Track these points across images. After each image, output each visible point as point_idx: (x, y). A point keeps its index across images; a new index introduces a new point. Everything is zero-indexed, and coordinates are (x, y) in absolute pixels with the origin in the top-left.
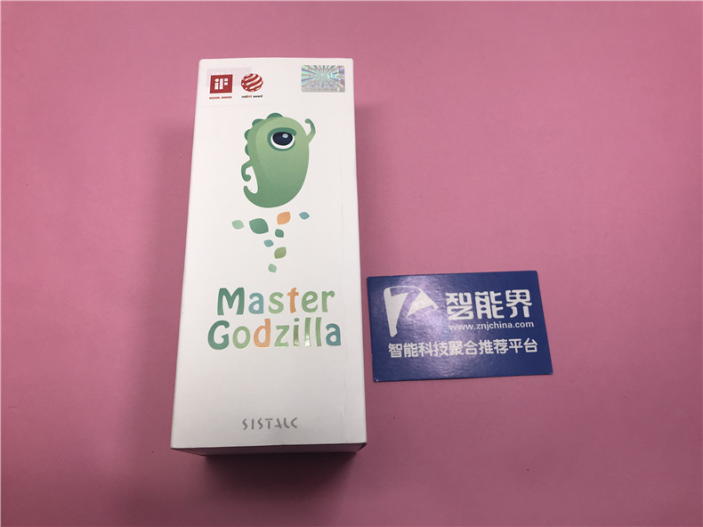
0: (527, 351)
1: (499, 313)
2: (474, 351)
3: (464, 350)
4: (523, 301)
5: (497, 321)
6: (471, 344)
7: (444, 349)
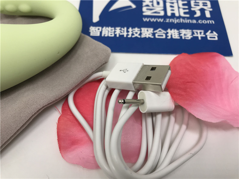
0: (209, 39)
1: (185, 13)
3: (154, 34)
4: (205, 8)
5: (184, 18)
6: (160, 31)
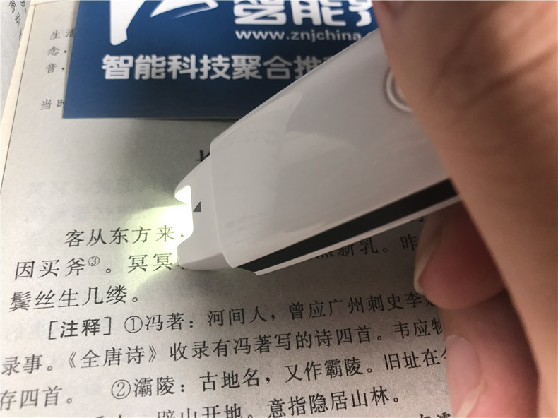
1: (335, 18)
2: (283, 74)
3: (262, 70)
6: (277, 61)
7: (220, 68)
